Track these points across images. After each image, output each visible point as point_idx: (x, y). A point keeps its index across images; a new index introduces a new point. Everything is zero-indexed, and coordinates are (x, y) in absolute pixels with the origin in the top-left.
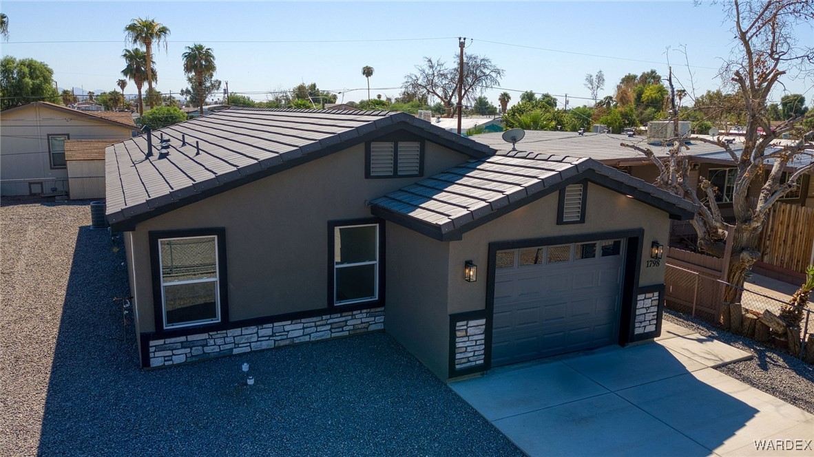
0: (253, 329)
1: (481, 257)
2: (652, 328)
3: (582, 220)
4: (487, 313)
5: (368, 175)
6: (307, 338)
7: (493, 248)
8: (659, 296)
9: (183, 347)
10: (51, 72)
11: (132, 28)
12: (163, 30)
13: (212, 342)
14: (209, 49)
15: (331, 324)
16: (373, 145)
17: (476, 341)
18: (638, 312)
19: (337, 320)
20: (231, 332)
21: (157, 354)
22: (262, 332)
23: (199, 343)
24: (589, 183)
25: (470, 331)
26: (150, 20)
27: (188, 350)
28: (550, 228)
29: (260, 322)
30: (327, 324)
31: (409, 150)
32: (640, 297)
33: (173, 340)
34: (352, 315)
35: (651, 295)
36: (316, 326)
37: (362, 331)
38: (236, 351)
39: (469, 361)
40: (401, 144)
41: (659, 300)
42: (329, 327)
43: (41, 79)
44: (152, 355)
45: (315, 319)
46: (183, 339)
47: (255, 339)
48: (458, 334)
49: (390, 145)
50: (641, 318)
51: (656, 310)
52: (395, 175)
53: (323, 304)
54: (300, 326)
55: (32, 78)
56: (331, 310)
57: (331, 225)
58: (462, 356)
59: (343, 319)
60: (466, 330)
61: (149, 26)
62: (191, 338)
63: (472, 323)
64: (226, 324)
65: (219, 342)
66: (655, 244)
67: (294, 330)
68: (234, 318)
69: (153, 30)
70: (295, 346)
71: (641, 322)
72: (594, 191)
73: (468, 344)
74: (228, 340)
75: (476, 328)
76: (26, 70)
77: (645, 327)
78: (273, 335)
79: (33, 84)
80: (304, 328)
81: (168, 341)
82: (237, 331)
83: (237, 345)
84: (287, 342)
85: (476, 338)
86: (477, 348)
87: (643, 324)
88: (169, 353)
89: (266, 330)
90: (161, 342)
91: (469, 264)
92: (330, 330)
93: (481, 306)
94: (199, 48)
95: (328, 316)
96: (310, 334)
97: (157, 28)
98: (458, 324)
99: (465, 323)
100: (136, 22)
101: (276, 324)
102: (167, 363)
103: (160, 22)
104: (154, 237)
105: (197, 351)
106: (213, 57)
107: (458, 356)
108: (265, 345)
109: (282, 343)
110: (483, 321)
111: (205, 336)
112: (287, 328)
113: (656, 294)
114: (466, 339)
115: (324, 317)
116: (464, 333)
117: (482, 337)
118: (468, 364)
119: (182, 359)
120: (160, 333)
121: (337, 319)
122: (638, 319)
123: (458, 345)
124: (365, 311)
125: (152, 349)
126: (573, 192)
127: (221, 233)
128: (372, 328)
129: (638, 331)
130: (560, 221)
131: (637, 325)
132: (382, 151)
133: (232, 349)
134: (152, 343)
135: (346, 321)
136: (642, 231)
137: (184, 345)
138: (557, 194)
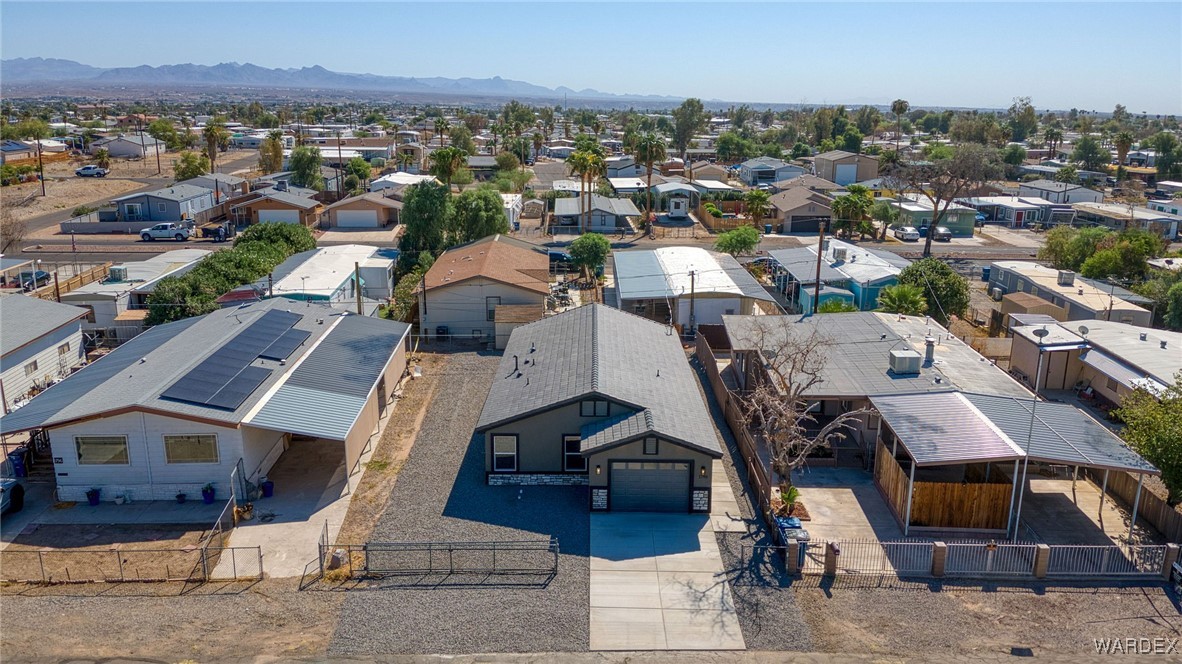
0: (529, 476)
1: (604, 465)
2: (706, 508)
3: (657, 453)
5: (581, 415)
6: (552, 483)
7: (611, 462)
8: (708, 493)
13: (513, 478)
15: (564, 478)
16: (584, 403)
17: (603, 498)
18: (693, 499)
20: (520, 476)
21: (491, 480)
22: (532, 478)
23: (508, 478)
24: (660, 441)
25: (600, 494)
27: (504, 480)
28: (640, 455)
29: (532, 473)
30: (562, 478)
31: (601, 406)
32: (695, 492)
33: (498, 475)
34: (574, 477)
35: (703, 492)
36: (557, 478)
37: (579, 484)
38: (522, 484)
39: (599, 506)
40: (596, 403)
42: (563, 480)
44: (489, 480)
45: (556, 475)
46: (502, 475)
47: (530, 480)
48: (594, 494)
49: (592, 403)
50: (697, 502)
51: (708, 500)
52: (595, 416)
53: (560, 469)
54: (549, 477)
56: (563, 472)
57: (564, 435)
58: (596, 504)
59: (569, 478)
60: (598, 493)
62: (505, 475)
63: (601, 491)
64: (518, 472)
65: (516, 478)
66: (703, 468)
67: (546, 479)
68: (522, 470)
70: (546, 485)
71: (697, 504)
72: (662, 445)
73: (599, 499)
74: (519, 478)
75: (603, 493)
77: (700, 507)
78: (538, 479)
80: (551, 478)
81: (496, 475)
82: (523, 476)
83: (523, 481)
84: (544, 483)
86: (603, 501)
87: (698, 506)
88: (496, 480)
89: (534, 477)
90: (493, 475)
91: (598, 467)
93: (606, 485)
98: (594, 490)
99: (597, 490)
101: (539, 475)
102: (495, 484)
104: (492, 435)
105: (506, 481)
107: (594, 503)
108: (534, 483)
109: (541, 483)
110: (606, 491)
111: (510, 475)
112: (544, 477)
113: (706, 492)
114: (598, 497)
115: (561, 475)
117: (606, 497)
118: (599, 508)
119: (500, 482)
120: (493, 472)
121: (566, 477)
122: (695, 502)
123: (594, 499)
124: (580, 476)
125: (489, 478)
126: (651, 443)
127: (518, 436)
129: (696, 508)
130: (644, 453)
131: (694, 505)
132: (588, 406)
133: (521, 482)
134: (490, 475)
136: (693, 461)
137: (502, 478)
138: (642, 441)
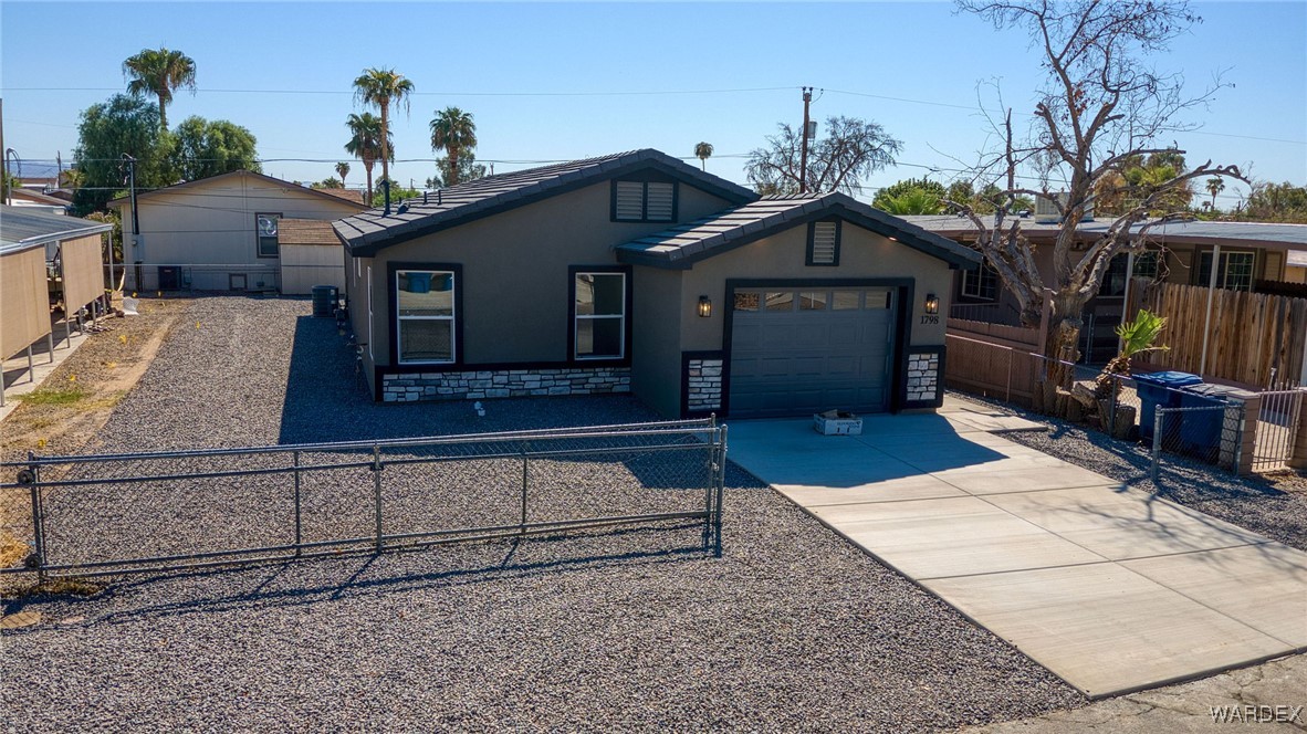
0: (488, 375)
1: (718, 293)
2: (932, 396)
3: (836, 262)
4: (724, 354)
5: (613, 218)
6: (545, 392)
7: (731, 284)
8: (939, 358)
9: (416, 385)
10: (253, 140)
11: (363, 81)
12: (405, 85)
13: (446, 383)
14: (468, 115)
15: (570, 379)
16: (620, 184)
17: (712, 383)
18: (910, 374)
19: (577, 376)
20: (465, 375)
21: (391, 389)
22: (497, 379)
23: (433, 382)
24: (844, 222)
25: (705, 371)
26: (388, 70)
27: (422, 389)
28: (798, 269)
29: (495, 367)
30: (566, 379)
31: (660, 192)
32: (912, 357)
33: (407, 376)
34: (595, 373)
35: (928, 356)
36: (555, 380)
37: (605, 391)
38: (469, 396)
39: (703, 404)
40: (650, 186)
41: (939, 363)
42: (568, 383)
43: (240, 149)
44: (385, 389)
45: (553, 372)
46: (416, 376)
47: (490, 386)
48: (691, 373)
49: (640, 185)
50: (916, 382)
51: (935, 374)
52: (644, 220)
53: (563, 357)
54: (538, 377)
55: (228, 147)
56: (571, 364)
57: (573, 270)
58: (696, 397)
59: (584, 375)
60: (700, 370)
61: (386, 79)
62: (424, 376)
63: (707, 363)
64: (461, 366)
65: (453, 383)
66: (930, 297)
67: (531, 381)
68: (468, 360)
69: (391, 86)
70: (529, 397)
71: (915, 387)
72: (848, 230)
73: (702, 385)
74: (462, 382)
75: (712, 368)
76: (221, 136)
77: (921, 393)
78: (509, 383)
79: (230, 155)
80: (541, 380)
81: (402, 376)
82: (472, 375)
83: (471, 390)
84: (524, 393)
85: (711, 379)
86: (712, 390)
87: (918, 389)
88: (402, 389)
89: (501, 378)
90: (395, 377)
91: (703, 300)
92: (570, 386)
93: (718, 346)
94: (454, 113)
95: (568, 371)
96: (547, 388)
97: (396, 83)
98: (692, 362)
99: (699, 362)
100: (369, 74)
101: (511, 372)
102: (399, 400)
103: (401, 73)
104: (392, 267)
105: (430, 390)
106: (473, 127)
107: (691, 396)
108: (500, 393)
109: (518, 394)
110: (720, 363)
111: (438, 376)
112: (523, 378)
113: (935, 356)
114: (701, 379)
115: (564, 371)
116: (697, 373)
117: (719, 379)
118: (703, 407)
119: (415, 397)
120: (394, 368)
121: (577, 374)
122: (910, 382)
123: (691, 385)
124: (608, 369)
125: (386, 383)
126: (824, 232)
127: (458, 268)
128: (617, 389)
129: (911, 397)
130: (809, 262)
131: (910, 389)
132: (630, 192)
133: (465, 393)
134: (386, 377)
135: (587, 378)
136: (912, 281)
137: (418, 383)
138: (803, 228)
